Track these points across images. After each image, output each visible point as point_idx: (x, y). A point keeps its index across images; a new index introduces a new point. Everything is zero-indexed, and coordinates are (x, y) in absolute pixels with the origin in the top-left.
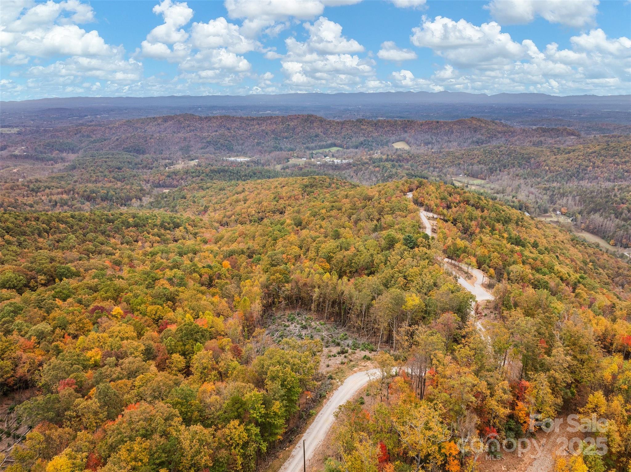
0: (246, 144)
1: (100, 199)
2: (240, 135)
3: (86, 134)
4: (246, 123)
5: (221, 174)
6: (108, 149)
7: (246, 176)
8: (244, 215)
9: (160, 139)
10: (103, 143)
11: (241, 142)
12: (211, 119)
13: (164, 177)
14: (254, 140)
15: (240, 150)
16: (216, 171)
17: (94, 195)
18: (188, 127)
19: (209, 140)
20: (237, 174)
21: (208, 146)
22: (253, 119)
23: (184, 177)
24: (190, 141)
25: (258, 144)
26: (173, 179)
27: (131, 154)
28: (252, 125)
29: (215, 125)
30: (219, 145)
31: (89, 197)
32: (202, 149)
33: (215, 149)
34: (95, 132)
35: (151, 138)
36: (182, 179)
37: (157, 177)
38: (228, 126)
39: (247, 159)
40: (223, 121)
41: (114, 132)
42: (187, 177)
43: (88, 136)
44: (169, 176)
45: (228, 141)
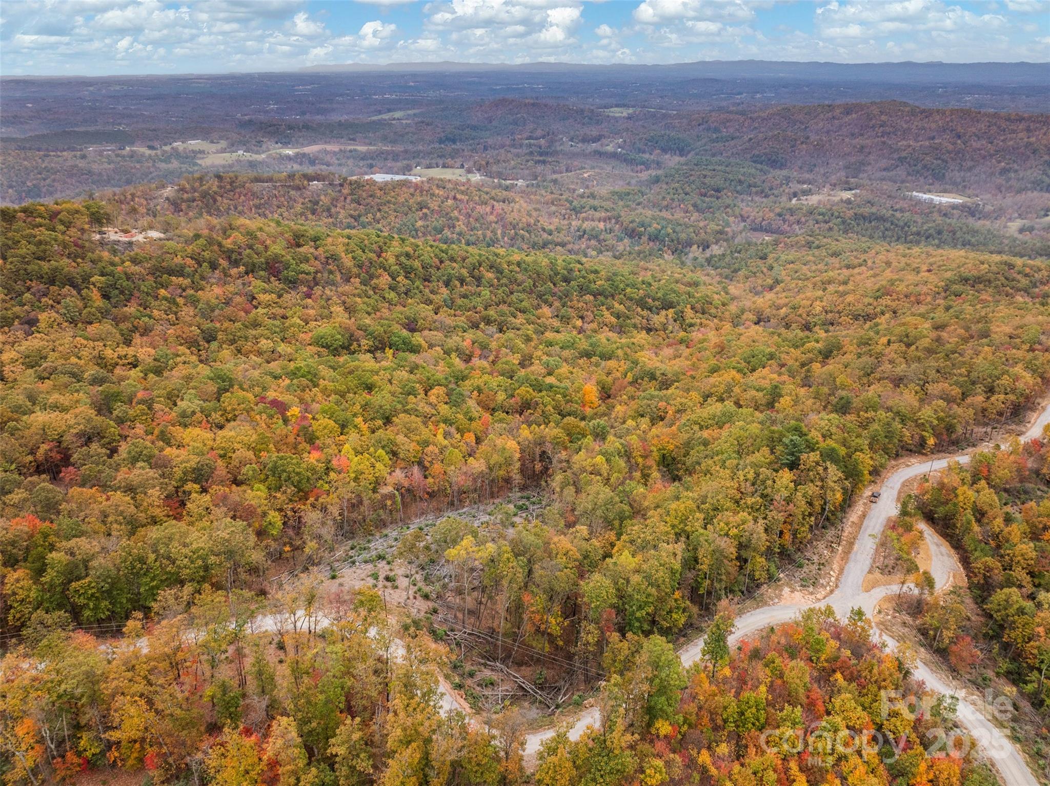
0: (976, 171)
1: (647, 237)
2: (974, 150)
3: (713, 126)
4: (999, 127)
5: (873, 223)
6: (729, 153)
7: (918, 234)
8: (801, 311)
9: (817, 145)
10: (727, 144)
11: (970, 164)
12: (931, 114)
13: (772, 215)
14: (999, 162)
15: (959, 180)
16: (864, 218)
17: (643, 229)
18: (881, 126)
19: (904, 154)
20: (903, 228)
21: (897, 166)
22: (1021, 119)
23: (803, 219)
24: (870, 153)
25: (1004, 171)
26: (784, 221)
27: (759, 166)
28: (1013, 131)
29: (933, 126)
30: (919, 167)
31: (633, 231)
32: (884, 170)
33: (909, 174)
34: (728, 124)
35: (802, 143)
36: (798, 222)
37: (761, 214)
38: (960, 130)
39: (958, 200)
40: (952, 121)
41: (757, 125)
42: (807, 221)
43: (717, 130)
44: (780, 215)
45: (943, 160)
